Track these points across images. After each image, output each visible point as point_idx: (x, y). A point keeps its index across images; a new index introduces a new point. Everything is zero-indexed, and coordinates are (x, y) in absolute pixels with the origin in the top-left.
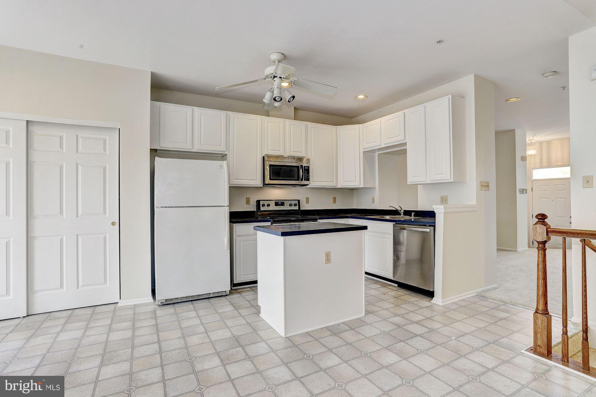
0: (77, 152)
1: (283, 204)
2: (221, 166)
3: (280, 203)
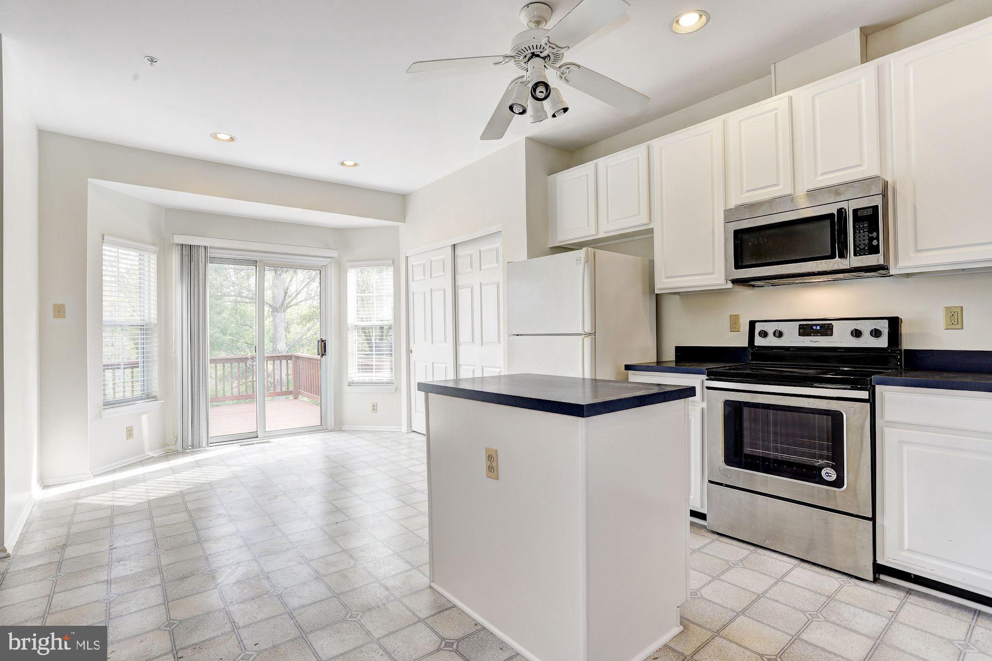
0: (480, 269)
1: (826, 329)
2: (578, 259)
3: (818, 328)
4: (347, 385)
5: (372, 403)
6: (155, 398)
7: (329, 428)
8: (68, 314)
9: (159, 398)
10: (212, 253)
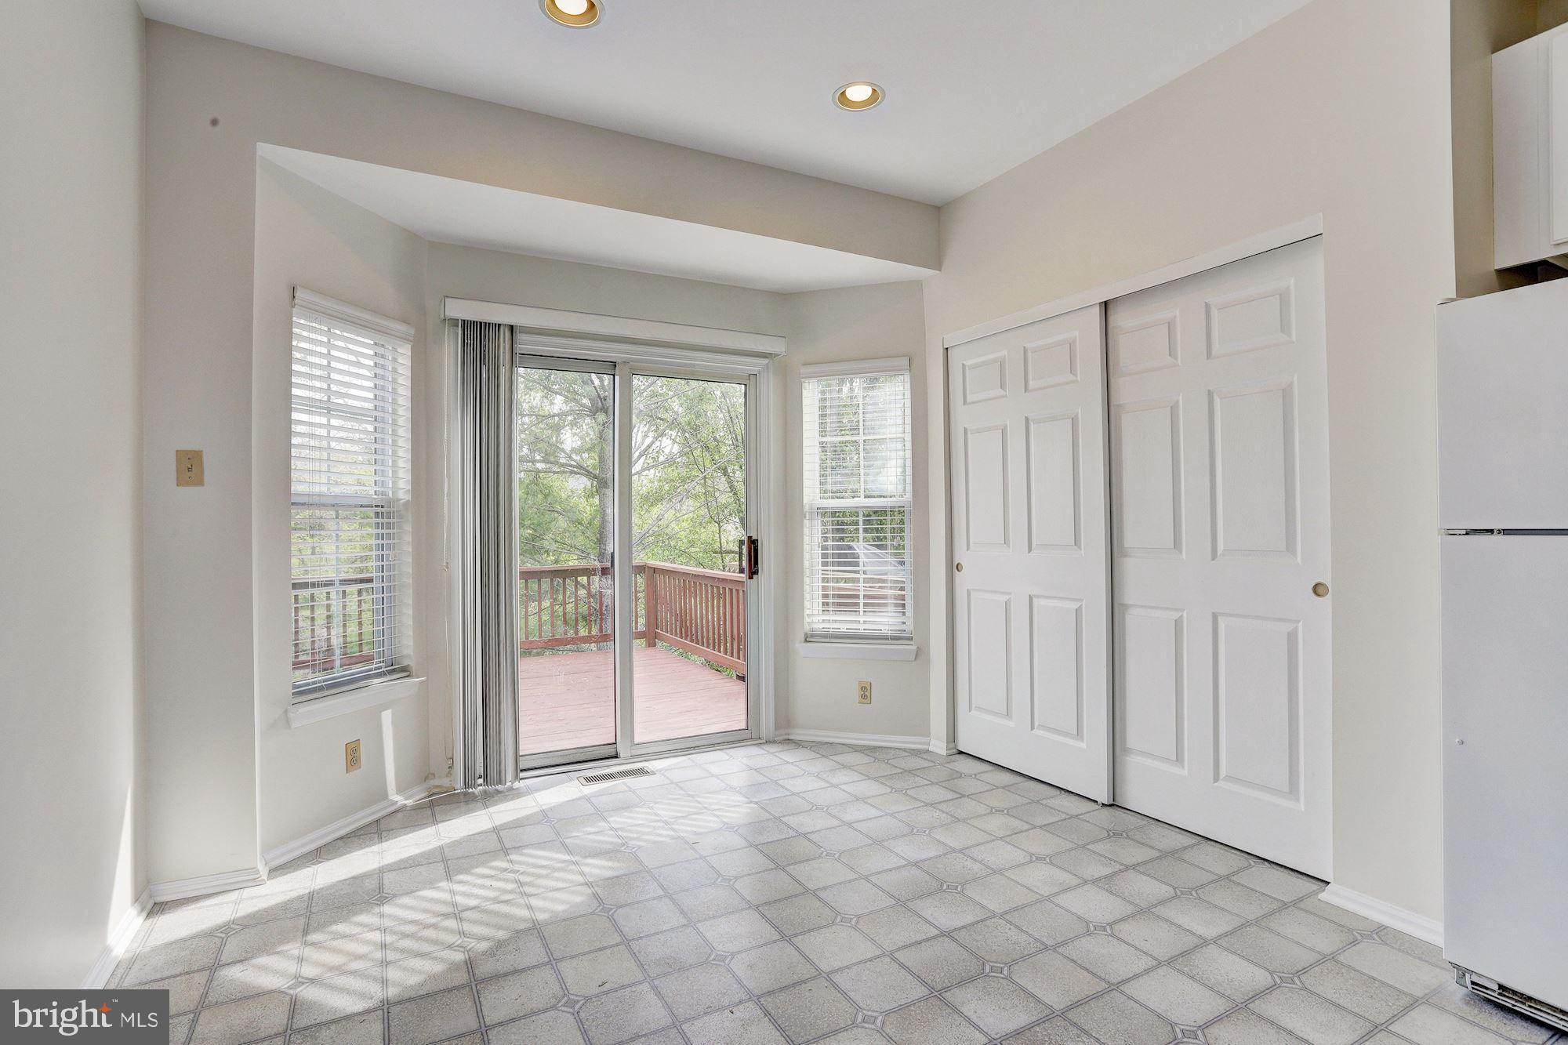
0: (1209, 355)
4: (803, 640)
5: (860, 682)
6: (405, 671)
7: (764, 733)
8: (207, 477)
9: (414, 670)
10: (525, 344)
